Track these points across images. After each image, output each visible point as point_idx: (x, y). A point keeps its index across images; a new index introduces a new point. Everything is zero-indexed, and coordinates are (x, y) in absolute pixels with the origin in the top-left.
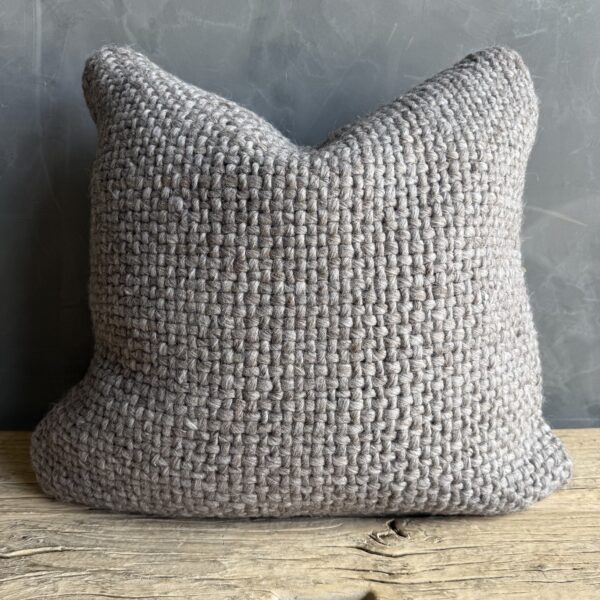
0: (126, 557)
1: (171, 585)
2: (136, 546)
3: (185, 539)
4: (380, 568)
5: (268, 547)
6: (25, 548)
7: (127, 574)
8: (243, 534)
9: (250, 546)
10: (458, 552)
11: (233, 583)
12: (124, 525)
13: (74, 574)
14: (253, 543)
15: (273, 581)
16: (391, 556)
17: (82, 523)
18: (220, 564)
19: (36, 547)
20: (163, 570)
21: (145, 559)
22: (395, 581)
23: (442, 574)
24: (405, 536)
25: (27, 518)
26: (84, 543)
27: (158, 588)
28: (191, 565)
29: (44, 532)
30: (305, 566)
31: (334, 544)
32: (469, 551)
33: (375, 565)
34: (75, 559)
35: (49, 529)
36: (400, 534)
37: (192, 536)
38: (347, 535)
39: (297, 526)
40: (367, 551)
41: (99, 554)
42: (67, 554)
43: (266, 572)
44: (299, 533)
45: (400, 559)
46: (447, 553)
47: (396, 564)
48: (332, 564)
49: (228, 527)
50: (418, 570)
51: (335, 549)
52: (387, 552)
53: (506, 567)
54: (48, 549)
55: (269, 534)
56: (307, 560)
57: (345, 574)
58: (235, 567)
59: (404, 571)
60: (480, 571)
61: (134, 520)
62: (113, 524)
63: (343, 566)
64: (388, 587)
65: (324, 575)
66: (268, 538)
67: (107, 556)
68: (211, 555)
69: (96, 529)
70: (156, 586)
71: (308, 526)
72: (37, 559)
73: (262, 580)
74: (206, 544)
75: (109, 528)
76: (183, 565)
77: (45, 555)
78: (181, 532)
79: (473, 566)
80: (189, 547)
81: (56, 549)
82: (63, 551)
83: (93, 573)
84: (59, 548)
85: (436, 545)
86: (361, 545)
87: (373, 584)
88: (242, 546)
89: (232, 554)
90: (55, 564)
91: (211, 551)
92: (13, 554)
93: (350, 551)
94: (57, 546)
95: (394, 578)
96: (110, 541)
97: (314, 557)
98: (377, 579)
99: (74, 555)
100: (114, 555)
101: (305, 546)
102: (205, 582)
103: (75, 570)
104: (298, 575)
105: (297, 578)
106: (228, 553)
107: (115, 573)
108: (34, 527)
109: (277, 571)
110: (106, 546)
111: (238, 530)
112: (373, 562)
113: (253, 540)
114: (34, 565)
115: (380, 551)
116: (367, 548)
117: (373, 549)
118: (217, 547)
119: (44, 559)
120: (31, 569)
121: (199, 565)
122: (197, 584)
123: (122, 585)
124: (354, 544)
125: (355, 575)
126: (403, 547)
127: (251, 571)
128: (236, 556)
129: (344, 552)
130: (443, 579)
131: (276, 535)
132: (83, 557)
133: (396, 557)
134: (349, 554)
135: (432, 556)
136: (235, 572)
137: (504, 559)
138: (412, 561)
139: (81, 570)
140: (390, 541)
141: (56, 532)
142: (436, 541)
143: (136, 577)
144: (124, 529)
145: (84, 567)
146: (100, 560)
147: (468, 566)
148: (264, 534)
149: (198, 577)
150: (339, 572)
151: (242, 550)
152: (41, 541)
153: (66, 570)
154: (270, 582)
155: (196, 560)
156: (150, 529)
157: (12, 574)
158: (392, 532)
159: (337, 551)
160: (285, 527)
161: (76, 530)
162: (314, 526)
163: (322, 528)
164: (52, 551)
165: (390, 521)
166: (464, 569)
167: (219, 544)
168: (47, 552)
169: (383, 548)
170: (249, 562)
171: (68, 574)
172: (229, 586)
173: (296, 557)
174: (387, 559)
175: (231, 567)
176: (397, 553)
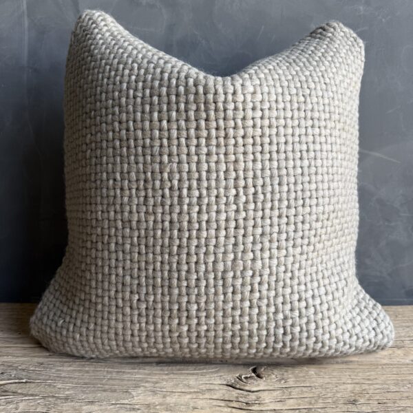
0: (67, 387)
1: (95, 407)
2: (76, 380)
3: (109, 376)
4: (241, 399)
5: (165, 383)
6: (2, 380)
7: (66, 399)
8: (149, 374)
9: (153, 382)
10: (297, 389)
11: (137, 407)
12: (70, 366)
13: (31, 398)
14: (155, 380)
15: (165, 406)
16: (250, 391)
17: (42, 364)
18: (130, 394)
19: (9, 380)
20: (91, 397)
21: (80, 389)
22: (250, 408)
23: (284, 405)
24: (261, 378)
25: (6, 360)
26: (41, 378)
27: (86, 408)
28: (110, 394)
29: (16, 369)
30: (189, 396)
31: (211, 382)
32: (304, 389)
33: (237, 397)
34: (32, 388)
35: (20, 368)
36: (259, 376)
37: (114, 375)
38: (221, 376)
39: (187, 370)
40: (233, 387)
41: (50, 385)
42: (28, 385)
43: (161, 400)
44: (188, 374)
45: (256, 393)
46: (289, 390)
47: (253, 397)
48: (207, 396)
49: (140, 369)
50: (267, 401)
51: (211, 386)
52: (247, 388)
53: (330, 401)
54: (17, 381)
55: (167, 374)
56: (190, 393)
57: (215, 403)
58: (140, 397)
59: (257, 402)
60: (310, 403)
61: (77, 363)
62: (63, 366)
63: (215, 397)
65: (200, 403)
66: (166, 377)
67: (55, 386)
68: (125, 388)
69: (51, 368)
70: (84, 408)
71: (195, 370)
72: (8, 387)
73: (156, 406)
74: (123, 380)
75: (59, 368)
76: (105, 394)
77: (14, 385)
78: (108, 372)
79: (306, 400)
80: (111, 382)
81: (22, 381)
82: (26, 382)
83: (44, 398)
84: (24, 381)
85: (283, 384)
86: (229, 383)
87: (234, 410)
88: (147, 382)
89: (139, 387)
90: (19, 391)
91: (126, 385)
93: (221, 387)
94: (23, 379)
95: (249, 406)
96: (58, 377)
97: (196, 390)
98: (237, 406)
99: (33, 385)
100: (59, 386)
101: (191, 383)
102: (118, 406)
103: (32, 395)
104: (182, 402)
105: (182, 405)
106: (137, 387)
107: (58, 398)
108: (9, 366)
109: (168, 400)
110: (55, 380)
111: (146, 371)
112: (237, 395)
113: (155, 378)
114: (6, 391)
115: (242, 387)
116: (234, 385)
117: (238, 386)
118: (130, 382)
119: (13, 388)
120: (3, 394)
121: (115, 394)
122: (112, 407)
123: (62, 407)
124: (225, 383)
125: (222, 404)
126: (258, 385)
127: (151, 399)
128: (142, 388)
129: (217, 388)
130: (284, 408)
131: (172, 375)
132: (39, 387)
133: (253, 392)
134: (220, 389)
135: (278, 392)
136: (140, 399)
137: (329, 395)
138: (264, 395)
139: (36, 395)
140: (250, 381)
141: (23, 370)
142: (283, 382)
143: (72, 401)
144: (69, 369)
145: (38, 393)
146: (49, 389)
147: (303, 399)
148: (164, 374)
149: (114, 402)
150: (211, 401)
151: (147, 385)
152: (13, 375)
153: (25, 395)
154: (163, 407)
155: (115, 391)
156: (87, 369)
158: (253, 375)
159: (212, 387)
160: (179, 370)
161: (37, 369)
162: (199, 370)
163: (205, 371)
164: (19, 383)
165: (251, 368)
166: (299, 401)
167: (132, 380)
168: (16, 383)
169: (244, 385)
170: (150, 393)
171: (26, 398)
172: (134, 409)
173: (183, 390)
174: (245, 393)
175: (137, 396)
176: (255, 389)
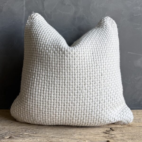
1: (63, 139)
6: (27, 133)
7: (52, 137)
8: (76, 130)
9: (79, 132)
12: (48, 128)
17: (38, 128)
19: (29, 133)
21: (55, 135)
24: (114, 131)
25: (24, 127)
27: (60, 140)
29: (29, 130)
30: (92, 136)
31: (98, 132)
32: (129, 133)
36: (113, 130)
37: (65, 130)
39: (89, 129)
43: (84, 137)
46: (124, 134)
47: (113, 136)
50: (118, 137)
52: (110, 133)
53: (138, 136)
54: (32, 133)
56: (93, 135)
58: (76, 136)
60: (132, 137)
64: (112, 140)
66: (82, 131)
70: (60, 139)
71: (91, 129)
74: (69, 132)
75: (45, 129)
76: (64, 136)
78: (62, 130)
79: (130, 136)
83: (45, 137)
84: (35, 133)
85: (121, 132)
87: (108, 139)
88: (77, 132)
89: (75, 134)
90: (35, 136)
92: (24, 134)
93: (102, 133)
96: (46, 131)
99: (39, 134)
100: (48, 134)
101: (92, 132)
103: (40, 137)
104: (91, 137)
106: (74, 134)
107: (49, 137)
108: (26, 129)
109: (86, 137)
114: (30, 136)
115: (109, 133)
116: (106, 133)
117: (107, 133)
118: (71, 132)
119: (32, 135)
121: (68, 136)
122: (69, 139)
123: (52, 139)
127: (80, 137)
129: (101, 133)
130: (124, 138)
132: (41, 134)
134: (102, 134)
137: (137, 135)
138: (117, 135)
139: (41, 137)
140: (111, 131)
142: (121, 131)
143: (55, 138)
144: (48, 129)
148: (81, 130)
150: (100, 137)
151: (77, 133)
154: (85, 139)
157: (26, 137)
159: (99, 133)
162: (93, 129)
165: (110, 128)
171: (39, 137)
172: (76, 139)
173: (90, 134)
174: (111, 135)
176: (113, 134)
